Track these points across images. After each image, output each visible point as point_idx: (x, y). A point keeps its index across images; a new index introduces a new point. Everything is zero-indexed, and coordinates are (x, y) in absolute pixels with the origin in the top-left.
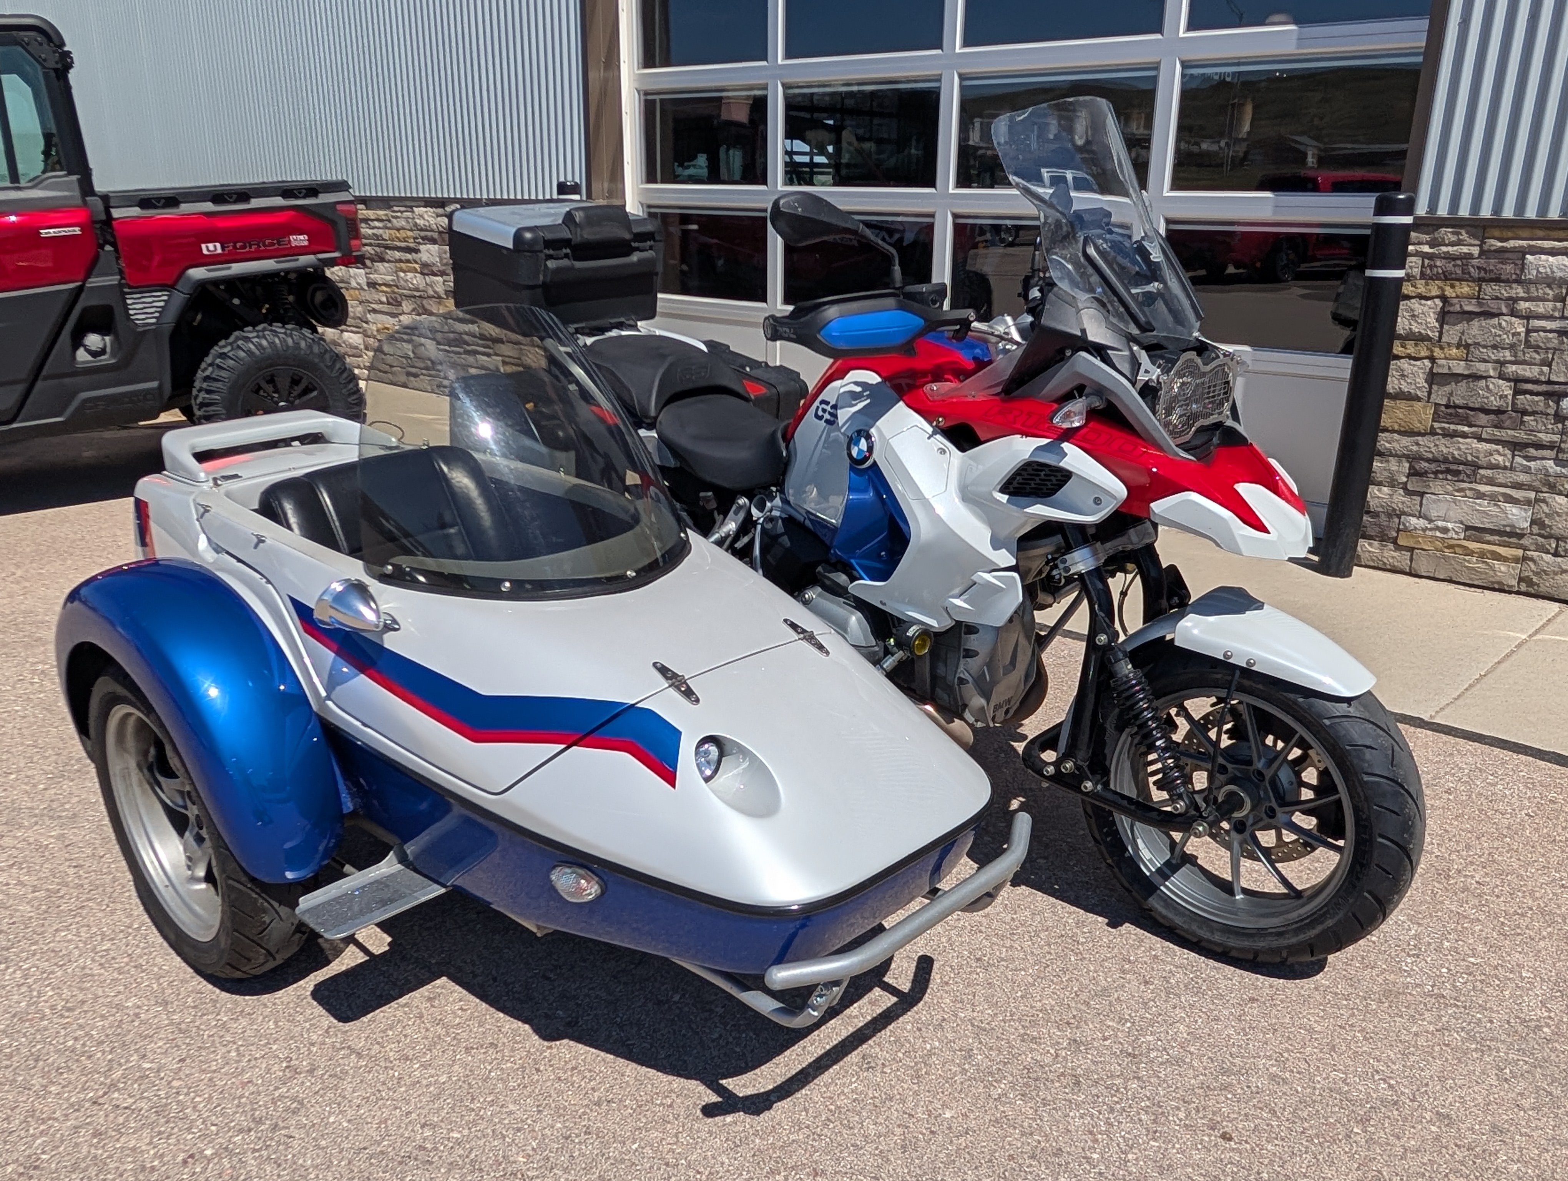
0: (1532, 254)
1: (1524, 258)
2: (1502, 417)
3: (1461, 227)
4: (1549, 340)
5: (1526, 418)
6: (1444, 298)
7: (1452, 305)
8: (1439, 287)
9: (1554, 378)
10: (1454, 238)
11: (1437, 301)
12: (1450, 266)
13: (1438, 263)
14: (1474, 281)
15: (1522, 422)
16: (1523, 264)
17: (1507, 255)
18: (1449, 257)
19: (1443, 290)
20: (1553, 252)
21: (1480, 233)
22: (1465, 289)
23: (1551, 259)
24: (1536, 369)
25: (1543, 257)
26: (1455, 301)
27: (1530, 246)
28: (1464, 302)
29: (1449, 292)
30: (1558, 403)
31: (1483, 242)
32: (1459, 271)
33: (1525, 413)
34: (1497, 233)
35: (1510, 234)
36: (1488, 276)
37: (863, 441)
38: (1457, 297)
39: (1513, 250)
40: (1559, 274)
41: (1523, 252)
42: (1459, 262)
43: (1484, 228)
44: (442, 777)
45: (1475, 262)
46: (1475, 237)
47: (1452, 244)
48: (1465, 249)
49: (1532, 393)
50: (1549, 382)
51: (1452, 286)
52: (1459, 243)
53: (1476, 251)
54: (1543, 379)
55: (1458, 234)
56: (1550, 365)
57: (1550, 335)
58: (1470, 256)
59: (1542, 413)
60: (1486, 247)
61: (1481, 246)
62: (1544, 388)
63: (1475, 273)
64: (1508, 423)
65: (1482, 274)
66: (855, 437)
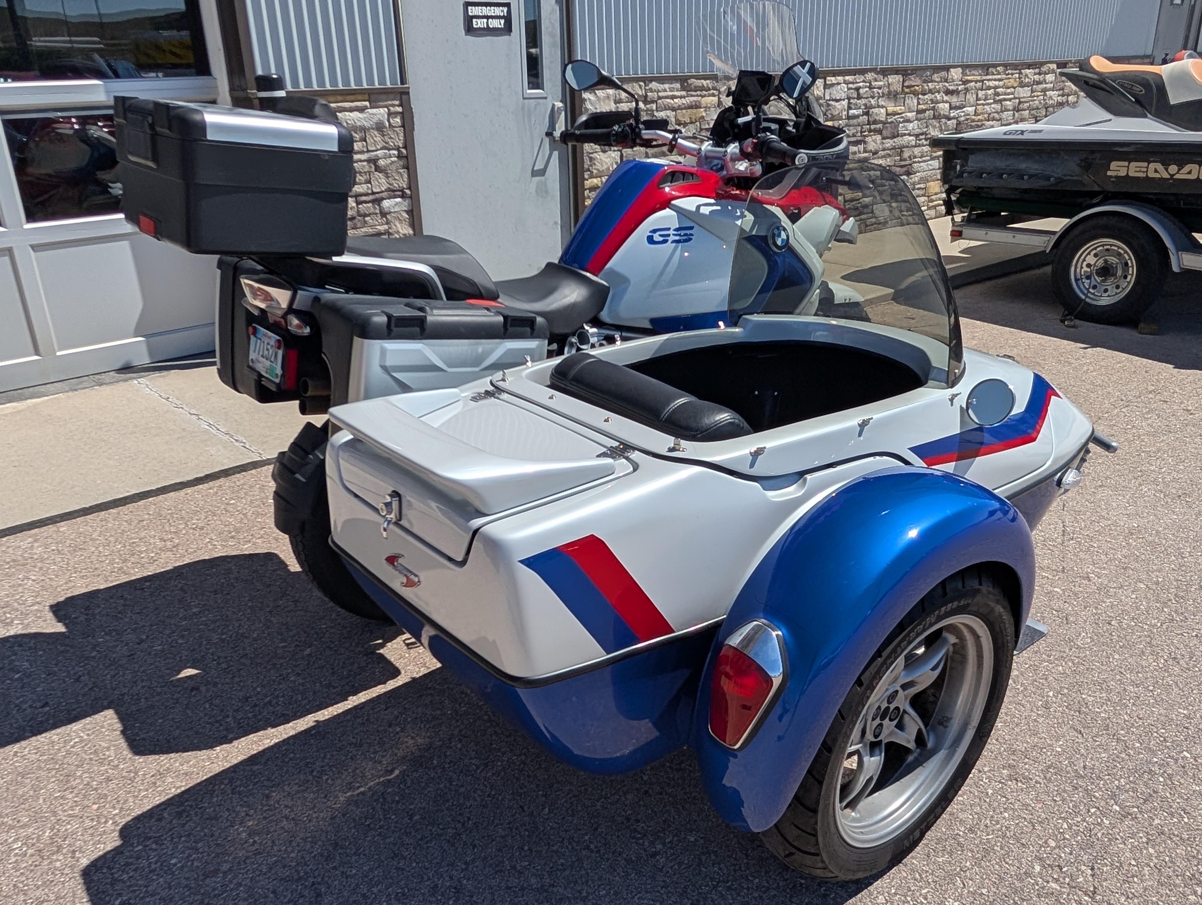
0: (340, 112)
2: (354, 221)
4: (364, 166)
5: (367, 219)
9: (375, 190)
15: (365, 222)
20: (351, 110)
23: (351, 114)
24: (364, 186)
25: (346, 113)
30: (379, 205)
33: (365, 215)
37: (783, 233)
40: (359, 124)
41: (336, 111)
44: (1035, 476)
49: (366, 202)
50: (373, 193)
54: (370, 192)
56: (370, 182)
57: (364, 163)
59: (373, 214)
62: (371, 198)
64: (359, 225)
66: (776, 232)
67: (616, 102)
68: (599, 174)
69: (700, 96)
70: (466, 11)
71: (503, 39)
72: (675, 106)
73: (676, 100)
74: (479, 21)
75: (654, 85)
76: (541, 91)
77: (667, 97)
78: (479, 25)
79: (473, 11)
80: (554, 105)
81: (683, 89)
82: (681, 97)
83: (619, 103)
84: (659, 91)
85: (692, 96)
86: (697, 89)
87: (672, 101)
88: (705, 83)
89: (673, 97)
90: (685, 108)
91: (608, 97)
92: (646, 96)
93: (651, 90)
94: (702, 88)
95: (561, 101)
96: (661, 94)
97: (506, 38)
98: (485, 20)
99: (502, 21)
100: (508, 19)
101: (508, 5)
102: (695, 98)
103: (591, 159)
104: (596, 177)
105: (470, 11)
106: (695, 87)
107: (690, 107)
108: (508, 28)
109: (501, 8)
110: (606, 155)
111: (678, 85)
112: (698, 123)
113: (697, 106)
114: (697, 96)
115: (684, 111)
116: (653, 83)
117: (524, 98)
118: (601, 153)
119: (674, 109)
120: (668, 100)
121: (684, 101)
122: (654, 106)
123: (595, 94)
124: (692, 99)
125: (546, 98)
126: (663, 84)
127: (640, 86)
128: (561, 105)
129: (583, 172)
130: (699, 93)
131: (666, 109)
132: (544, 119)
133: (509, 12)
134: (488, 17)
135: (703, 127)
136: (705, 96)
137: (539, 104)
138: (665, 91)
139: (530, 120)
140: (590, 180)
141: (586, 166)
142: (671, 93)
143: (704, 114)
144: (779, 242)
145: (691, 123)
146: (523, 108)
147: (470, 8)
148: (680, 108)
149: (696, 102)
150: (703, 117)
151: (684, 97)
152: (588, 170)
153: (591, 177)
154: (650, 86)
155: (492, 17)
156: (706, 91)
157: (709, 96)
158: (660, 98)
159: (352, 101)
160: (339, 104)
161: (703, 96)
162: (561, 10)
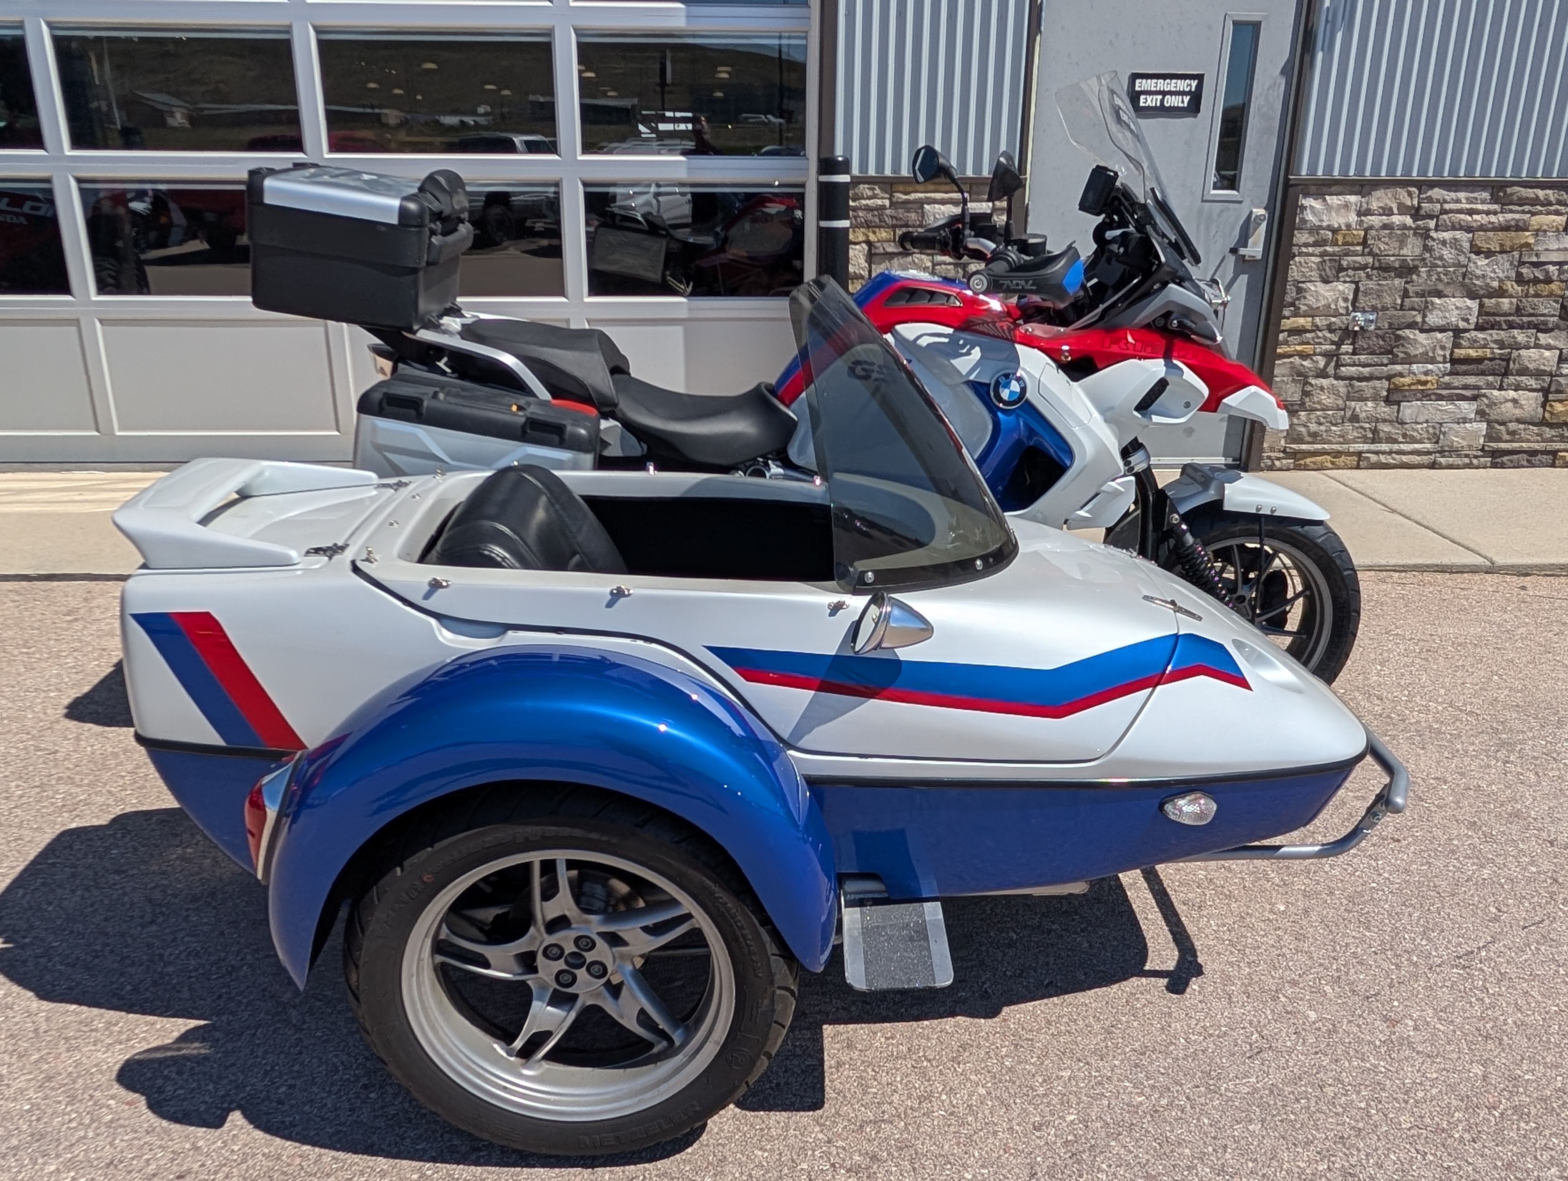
0: (928, 204)
1: (922, 208)
3: (874, 183)
6: (869, 243)
7: (876, 248)
8: (864, 234)
10: (870, 193)
11: (864, 245)
12: (869, 216)
13: (861, 214)
14: (888, 227)
16: (923, 213)
17: (910, 206)
18: (868, 209)
19: (867, 236)
20: (943, 202)
21: (888, 188)
22: (884, 234)
23: (942, 207)
25: (937, 206)
26: (878, 245)
27: (926, 198)
28: (885, 245)
29: (872, 237)
31: (892, 196)
32: (877, 220)
34: (901, 188)
35: (911, 189)
36: (899, 223)
37: (1014, 383)
38: (879, 241)
39: (915, 201)
41: (921, 203)
42: (876, 213)
43: (892, 184)
45: (888, 212)
46: (886, 192)
47: (869, 198)
48: (879, 202)
51: (874, 233)
52: (874, 197)
53: (887, 203)
55: (873, 189)
57: (950, 267)
58: (883, 207)
60: (894, 200)
61: (890, 199)
63: (889, 221)
65: (895, 222)
66: (1003, 380)
67: (1359, 214)
68: (1310, 312)
69: (1529, 212)
70: (1132, 83)
71: (1188, 121)
72: (1474, 225)
73: (1475, 217)
74: (1149, 98)
75: (1437, 193)
76: (1234, 192)
77: (1460, 211)
78: (1149, 103)
79: (1141, 85)
80: (1251, 212)
81: (1495, 200)
82: (1488, 213)
83: (1365, 215)
84: (1445, 201)
85: (1511, 211)
86: (1522, 202)
87: (1469, 218)
88: (1541, 193)
89: (1471, 212)
90: (1494, 229)
91: (1346, 206)
92: (1419, 208)
93: (1430, 200)
94: (1535, 201)
95: (1265, 208)
96: (1447, 206)
97: (1190, 120)
98: (1160, 97)
99: (1187, 99)
100: (1196, 98)
101: (1200, 78)
102: (1517, 216)
103: (1300, 290)
104: (1304, 316)
105: (1137, 84)
106: (1520, 199)
107: (1505, 228)
108: (1194, 107)
109: (1188, 81)
110: (1328, 287)
111: (1486, 195)
112: (1516, 254)
113: (1520, 227)
114: (1523, 212)
115: (1491, 234)
116: (1436, 190)
117: (1203, 201)
118: (1319, 284)
119: (1469, 229)
120: (1462, 216)
121: (1493, 218)
122: (1432, 224)
123: (1325, 200)
124: (1509, 216)
125: (1240, 202)
126: (1455, 191)
127: (1410, 194)
128: (1262, 212)
129: (1282, 306)
130: (1527, 208)
131: (1454, 228)
132: (1232, 230)
133: (1200, 87)
134: (1164, 93)
135: (1526, 259)
136: (1540, 213)
137: (1228, 209)
138: (1458, 201)
139: (1207, 228)
140: (1292, 319)
141: (1288, 299)
142: (1468, 206)
143: (1531, 240)
144: (1005, 394)
145: (1501, 252)
146: (1200, 212)
147: (1138, 81)
148: (1482, 228)
149: (1517, 221)
150: (1528, 245)
151: (1495, 213)
152: (1293, 304)
153: (1296, 314)
154: (1430, 193)
155: (1171, 93)
156: (1542, 205)
157: (1549, 213)
158: (1444, 212)
159: (946, 192)
160: (928, 195)
161: (1533, 214)
162: (1288, 84)
